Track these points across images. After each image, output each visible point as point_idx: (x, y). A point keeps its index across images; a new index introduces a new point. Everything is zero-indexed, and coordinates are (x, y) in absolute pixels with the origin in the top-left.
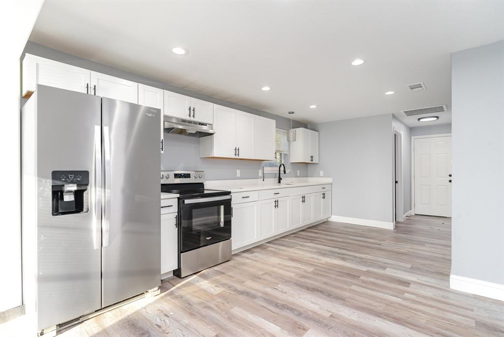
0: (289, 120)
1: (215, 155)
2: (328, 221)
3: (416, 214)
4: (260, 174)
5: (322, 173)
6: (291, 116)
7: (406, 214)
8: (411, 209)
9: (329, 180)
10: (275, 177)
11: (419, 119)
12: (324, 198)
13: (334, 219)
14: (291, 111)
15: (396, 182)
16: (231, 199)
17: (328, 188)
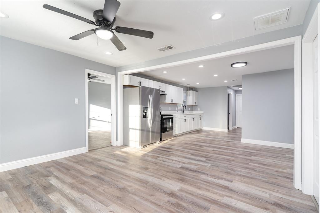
0: (187, 87)
1: (166, 102)
2: (201, 130)
3: (238, 128)
4: (177, 109)
5: (199, 109)
6: (188, 86)
7: (233, 127)
8: (235, 125)
9: (202, 112)
10: (181, 111)
11: (238, 88)
12: (200, 119)
13: (204, 128)
14: (188, 84)
15: (229, 113)
16: (173, 117)
17: (202, 115)
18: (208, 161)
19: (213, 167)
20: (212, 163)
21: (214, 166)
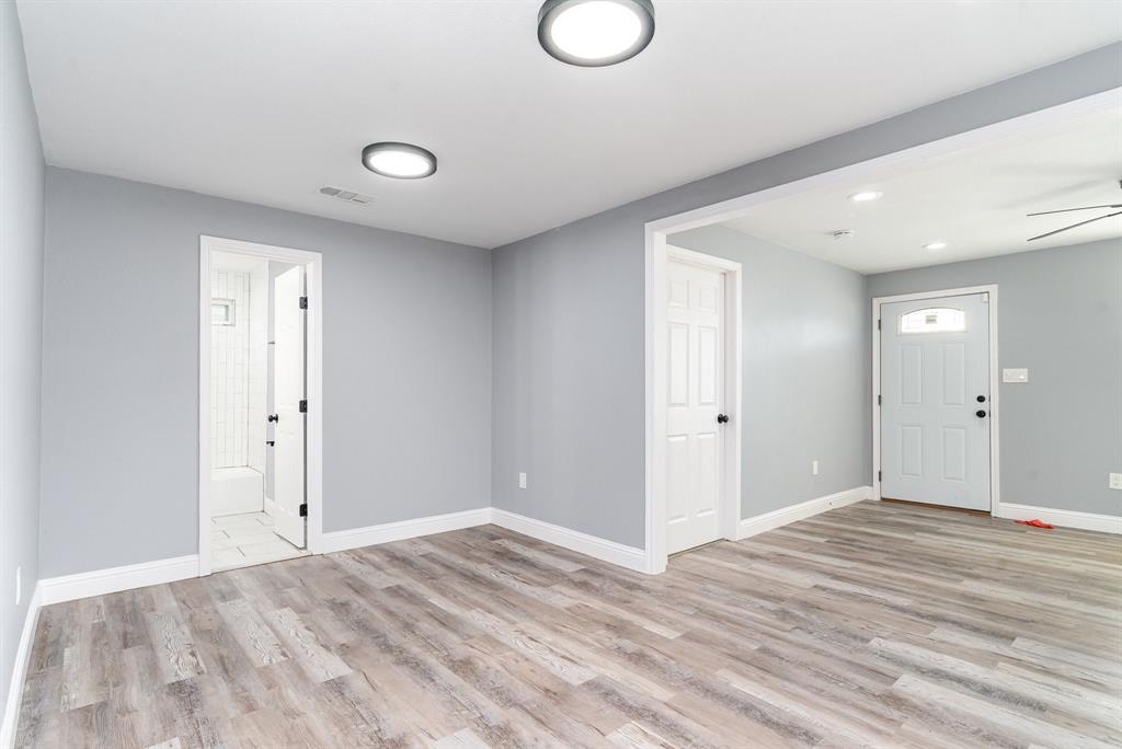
18: (882, 665)
19: (859, 633)
20: (861, 651)
21: (855, 637)
